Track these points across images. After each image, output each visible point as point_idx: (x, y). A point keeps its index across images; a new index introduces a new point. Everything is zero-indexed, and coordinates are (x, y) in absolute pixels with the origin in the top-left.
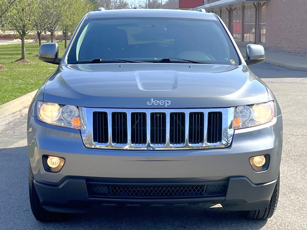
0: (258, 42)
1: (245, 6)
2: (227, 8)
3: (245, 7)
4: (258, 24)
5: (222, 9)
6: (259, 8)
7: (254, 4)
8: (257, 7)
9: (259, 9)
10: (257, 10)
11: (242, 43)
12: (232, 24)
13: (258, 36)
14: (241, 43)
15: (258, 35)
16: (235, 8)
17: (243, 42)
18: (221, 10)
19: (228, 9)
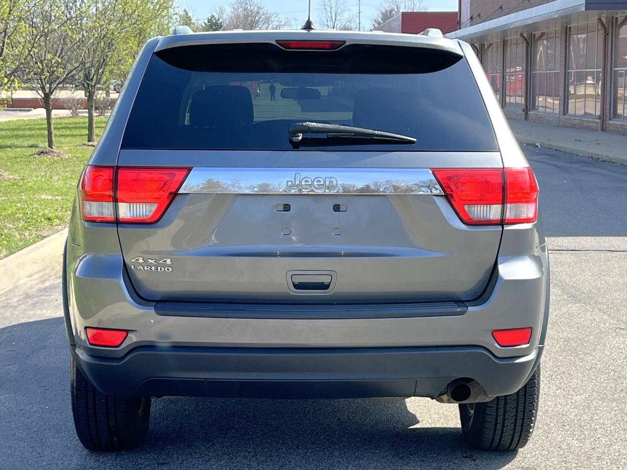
0: (610, 115)
1: (570, 28)
2: (521, 35)
3: (572, 29)
4: (611, 70)
5: (507, 37)
6: (612, 29)
7: (600, 19)
8: (609, 28)
9: (612, 34)
10: (608, 34)
11: (564, 118)
12: (533, 71)
13: (610, 100)
14: (561, 117)
15: (610, 97)
16: (543, 34)
17: (564, 115)
18: (504, 40)
19: (525, 35)
